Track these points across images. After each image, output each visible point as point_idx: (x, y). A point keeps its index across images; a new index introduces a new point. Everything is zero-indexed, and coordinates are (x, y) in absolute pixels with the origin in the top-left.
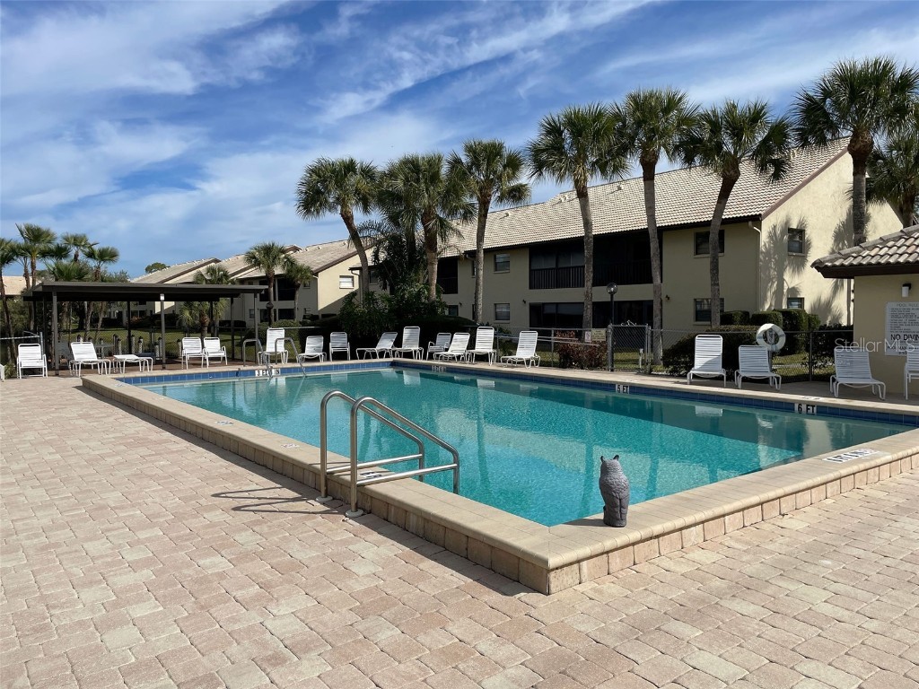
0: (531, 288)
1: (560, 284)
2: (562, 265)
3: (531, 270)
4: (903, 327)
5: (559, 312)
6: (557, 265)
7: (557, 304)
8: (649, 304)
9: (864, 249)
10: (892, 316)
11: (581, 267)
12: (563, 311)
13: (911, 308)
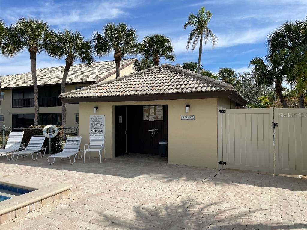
0: (13, 107)
1: (24, 105)
2: (25, 97)
3: (13, 100)
4: (95, 127)
5: (25, 118)
6: (23, 98)
7: (24, 114)
8: (60, 115)
9: (81, 90)
10: (92, 122)
11: (32, 99)
12: (26, 117)
13: (98, 118)
